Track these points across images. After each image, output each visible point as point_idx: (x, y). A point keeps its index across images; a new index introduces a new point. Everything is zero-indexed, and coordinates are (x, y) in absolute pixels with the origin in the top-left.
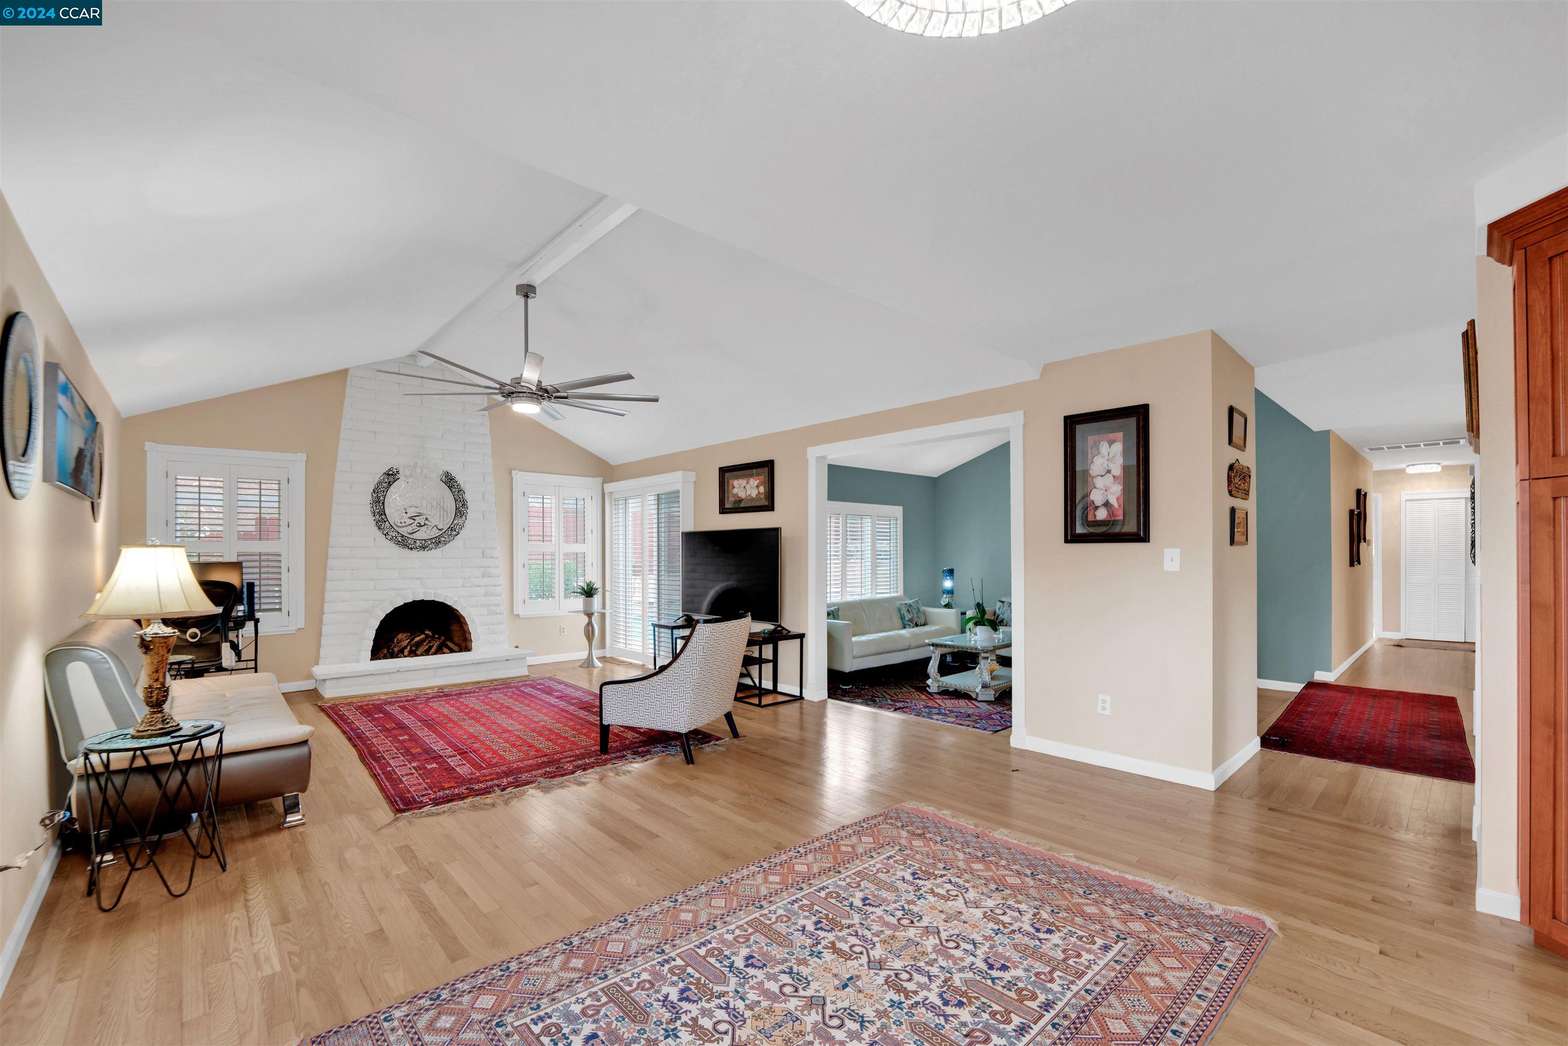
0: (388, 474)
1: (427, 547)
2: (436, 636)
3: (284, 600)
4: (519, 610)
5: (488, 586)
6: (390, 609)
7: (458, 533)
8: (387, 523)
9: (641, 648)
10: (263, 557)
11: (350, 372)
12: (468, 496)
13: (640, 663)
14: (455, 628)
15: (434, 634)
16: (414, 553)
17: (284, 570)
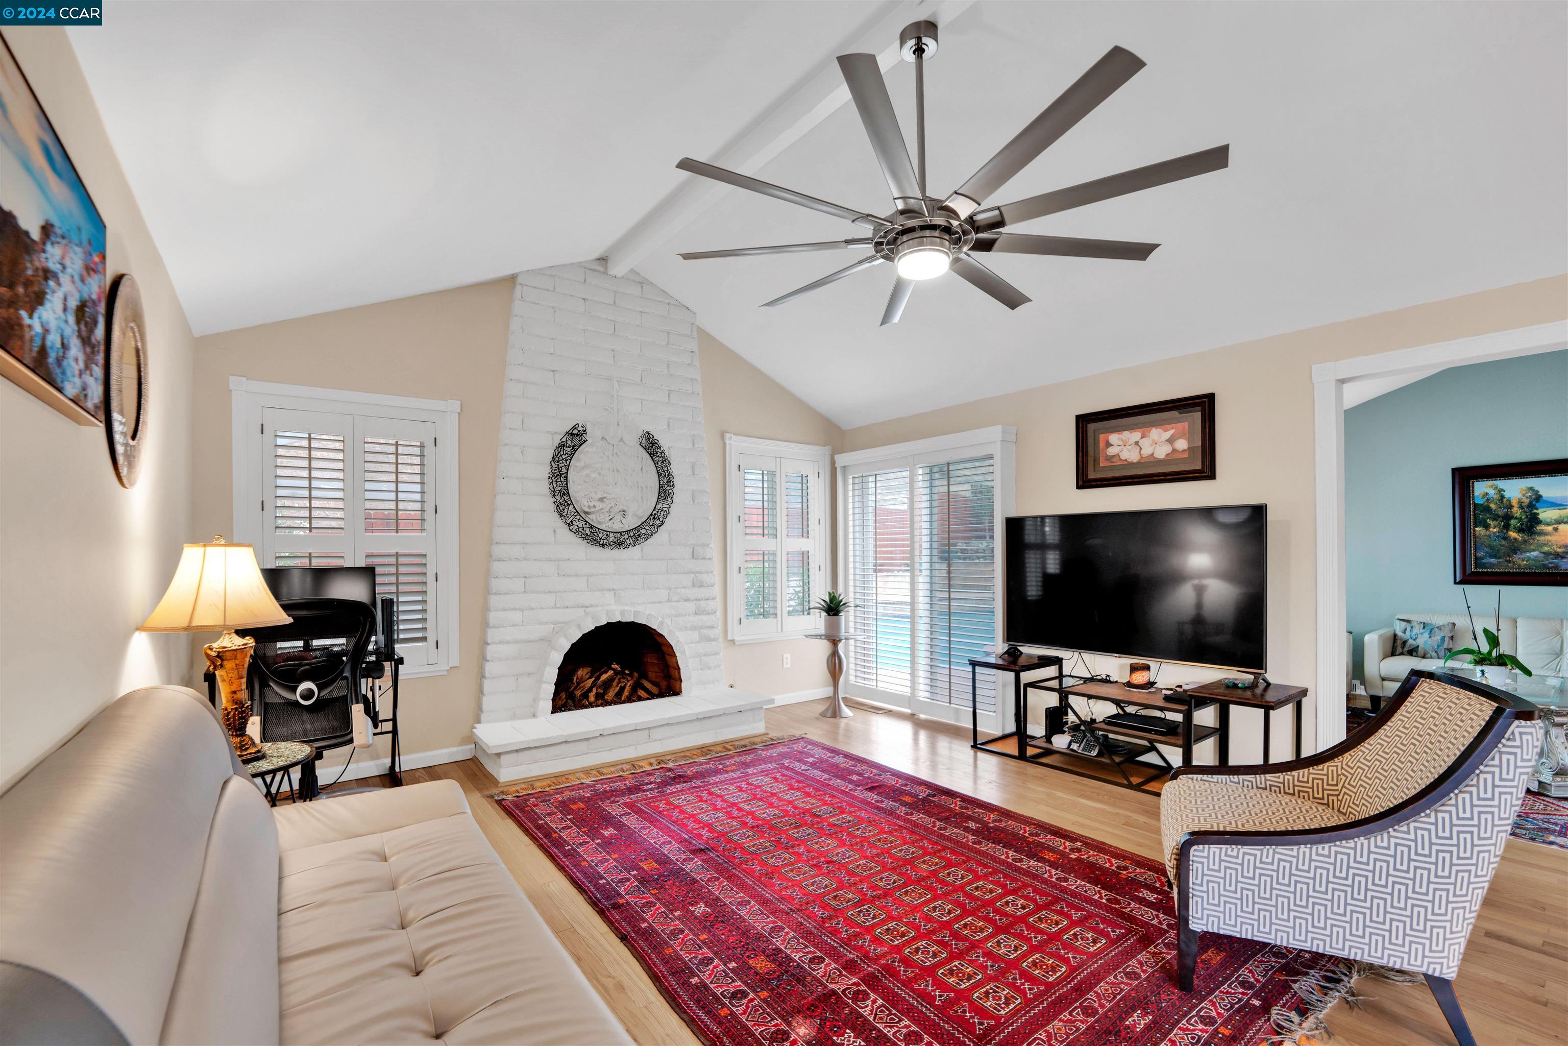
0: (572, 435)
1: (623, 543)
2: (627, 672)
3: (430, 625)
4: (736, 633)
5: (699, 600)
6: (576, 636)
7: (663, 523)
8: (571, 507)
9: (909, 690)
10: (401, 560)
11: (520, 280)
12: (674, 469)
13: (909, 711)
14: (651, 659)
15: (623, 668)
16: (607, 552)
17: (430, 579)
